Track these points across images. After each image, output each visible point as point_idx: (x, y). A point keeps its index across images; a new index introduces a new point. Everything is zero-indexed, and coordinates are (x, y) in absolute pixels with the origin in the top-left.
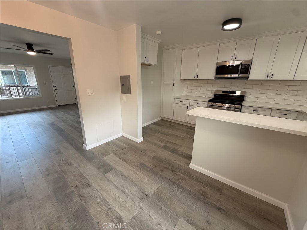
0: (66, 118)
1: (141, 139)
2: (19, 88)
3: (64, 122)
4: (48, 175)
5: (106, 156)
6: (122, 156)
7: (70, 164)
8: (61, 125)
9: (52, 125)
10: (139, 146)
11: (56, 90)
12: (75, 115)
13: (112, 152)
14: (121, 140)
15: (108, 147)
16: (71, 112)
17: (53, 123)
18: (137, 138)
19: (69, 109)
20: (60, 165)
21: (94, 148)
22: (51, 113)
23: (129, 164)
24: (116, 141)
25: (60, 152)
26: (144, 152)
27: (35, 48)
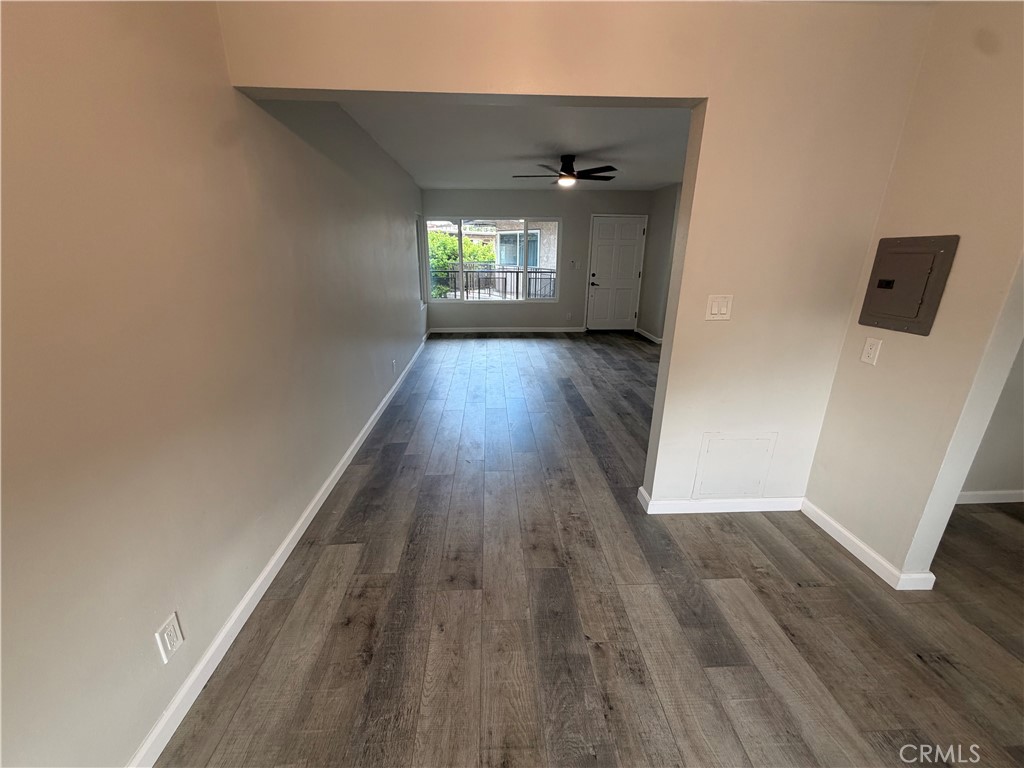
0: (602, 372)
1: (915, 577)
2: (521, 275)
3: (595, 385)
4: (535, 547)
5: (716, 577)
6: (795, 620)
7: (592, 543)
8: (585, 390)
9: (567, 385)
10: (901, 611)
11: (593, 284)
12: (625, 369)
13: (744, 571)
14: (792, 531)
15: (727, 537)
16: (617, 358)
17: (569, 380)
18: (891, 560)
19: (611, 345)
20: (565, 529)
21: (673, 517)
22: (568, 349)
23: (831, 688)
24: (768, 523)
25: (572, 482)
26: (936, 666)
27: (578, 167)
